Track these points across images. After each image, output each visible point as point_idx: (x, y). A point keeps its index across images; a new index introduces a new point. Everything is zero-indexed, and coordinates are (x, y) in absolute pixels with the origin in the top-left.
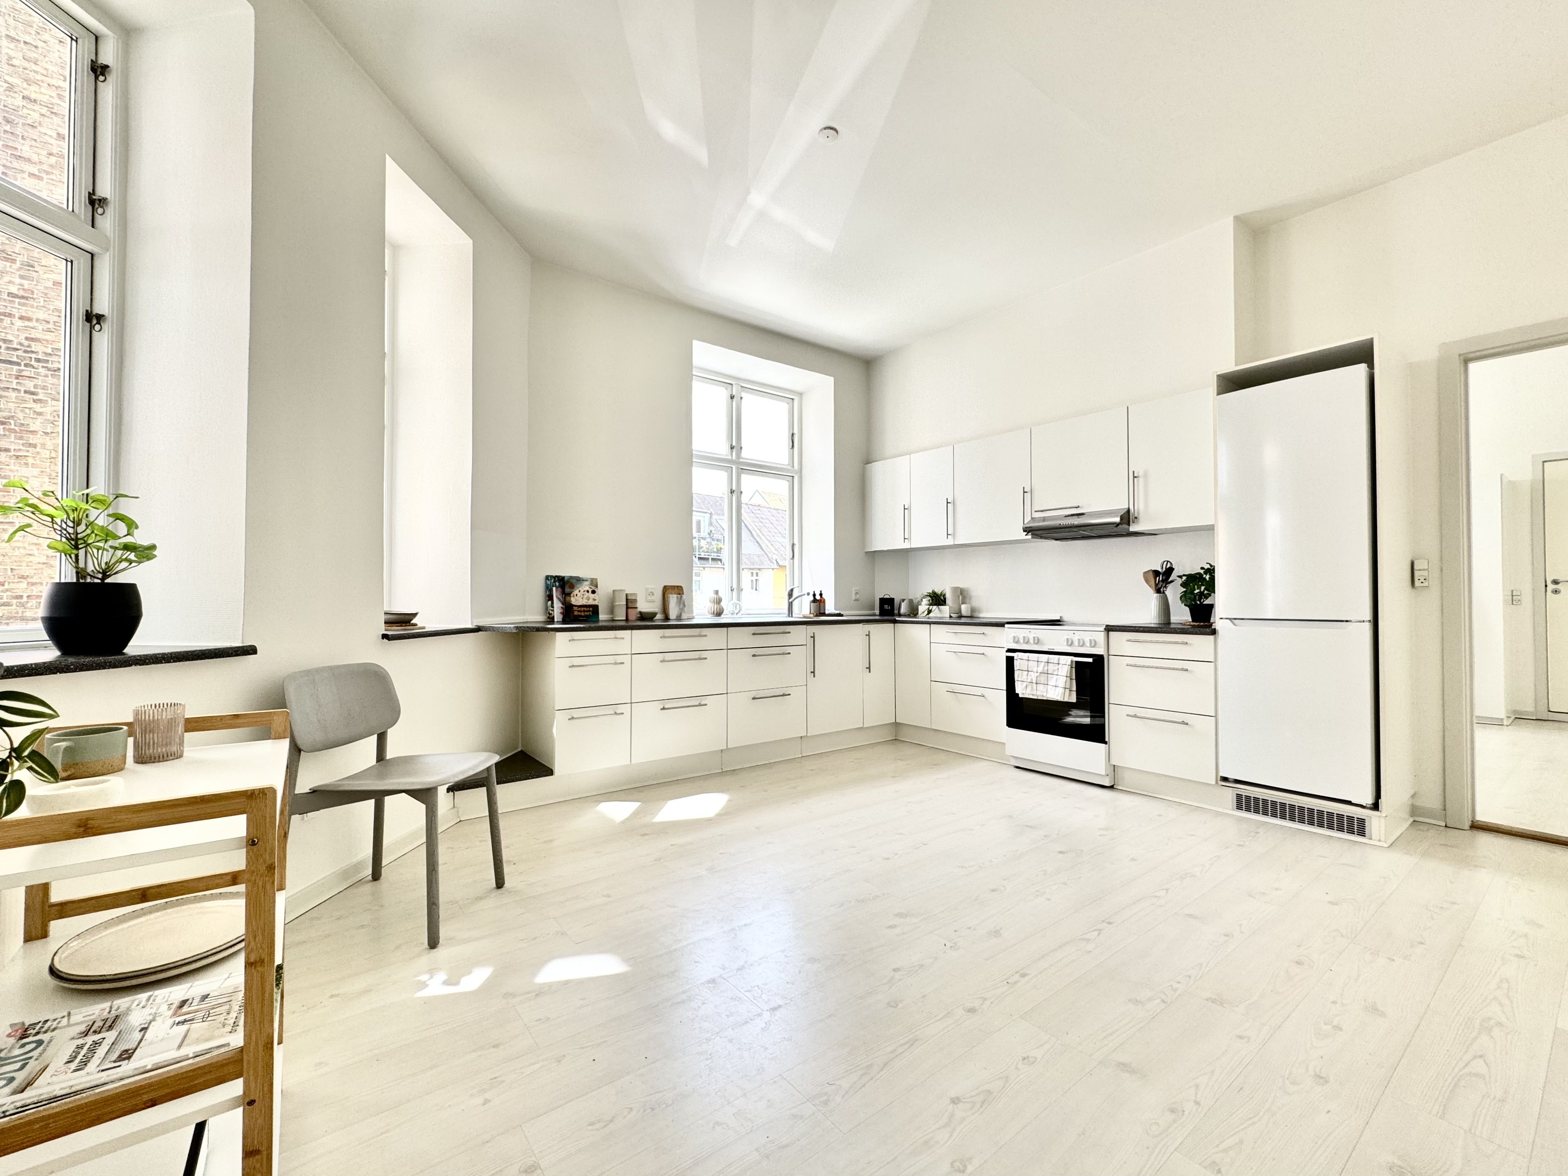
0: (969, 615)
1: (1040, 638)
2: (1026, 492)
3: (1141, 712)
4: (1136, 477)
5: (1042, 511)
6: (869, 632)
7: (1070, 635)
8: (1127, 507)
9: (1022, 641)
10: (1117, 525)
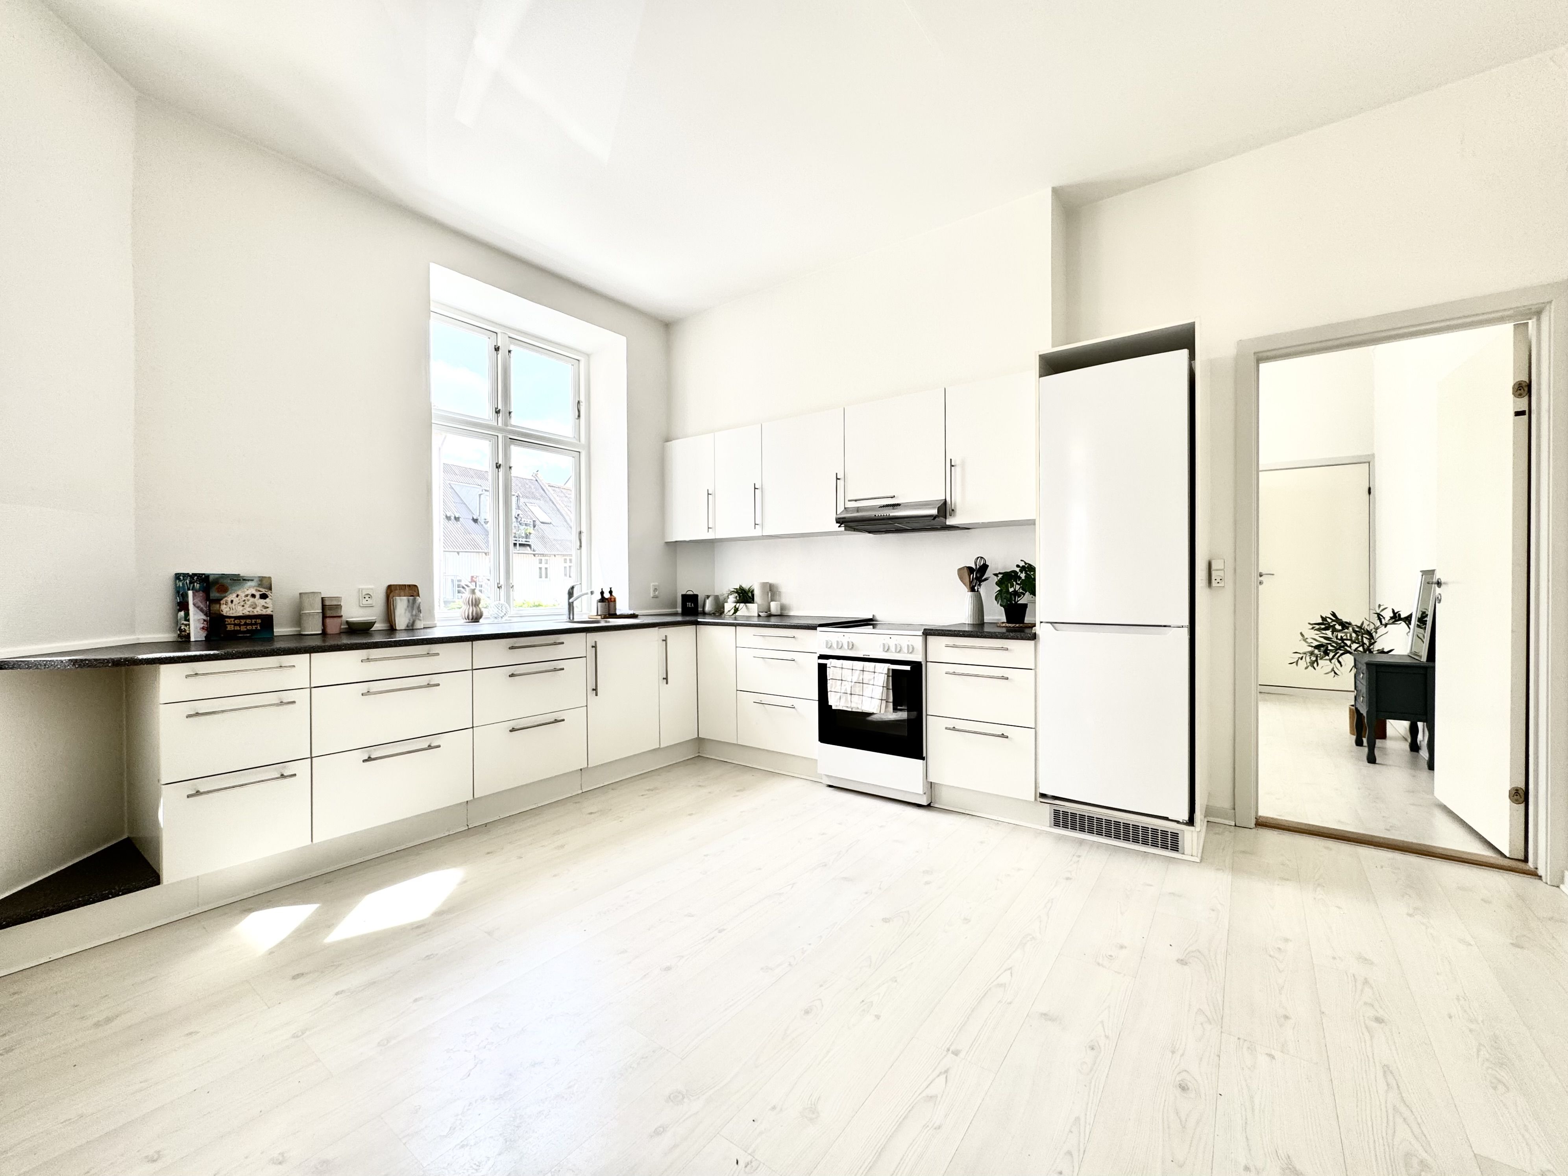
0: (779, 613)
1: (854, 643)
2: (839, 479)
3: (960, 725)
4: (953, 466)
5: (856, 501)
6: (666, 636)
7: (885, 639)
8: (944, 498)
9: (835, 646)
10: (934, 517)
